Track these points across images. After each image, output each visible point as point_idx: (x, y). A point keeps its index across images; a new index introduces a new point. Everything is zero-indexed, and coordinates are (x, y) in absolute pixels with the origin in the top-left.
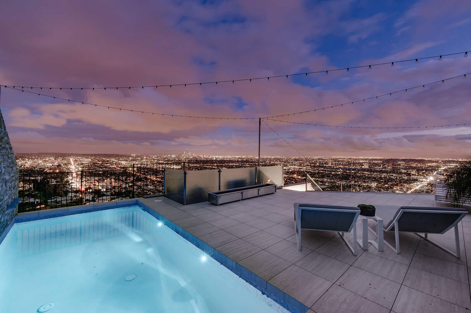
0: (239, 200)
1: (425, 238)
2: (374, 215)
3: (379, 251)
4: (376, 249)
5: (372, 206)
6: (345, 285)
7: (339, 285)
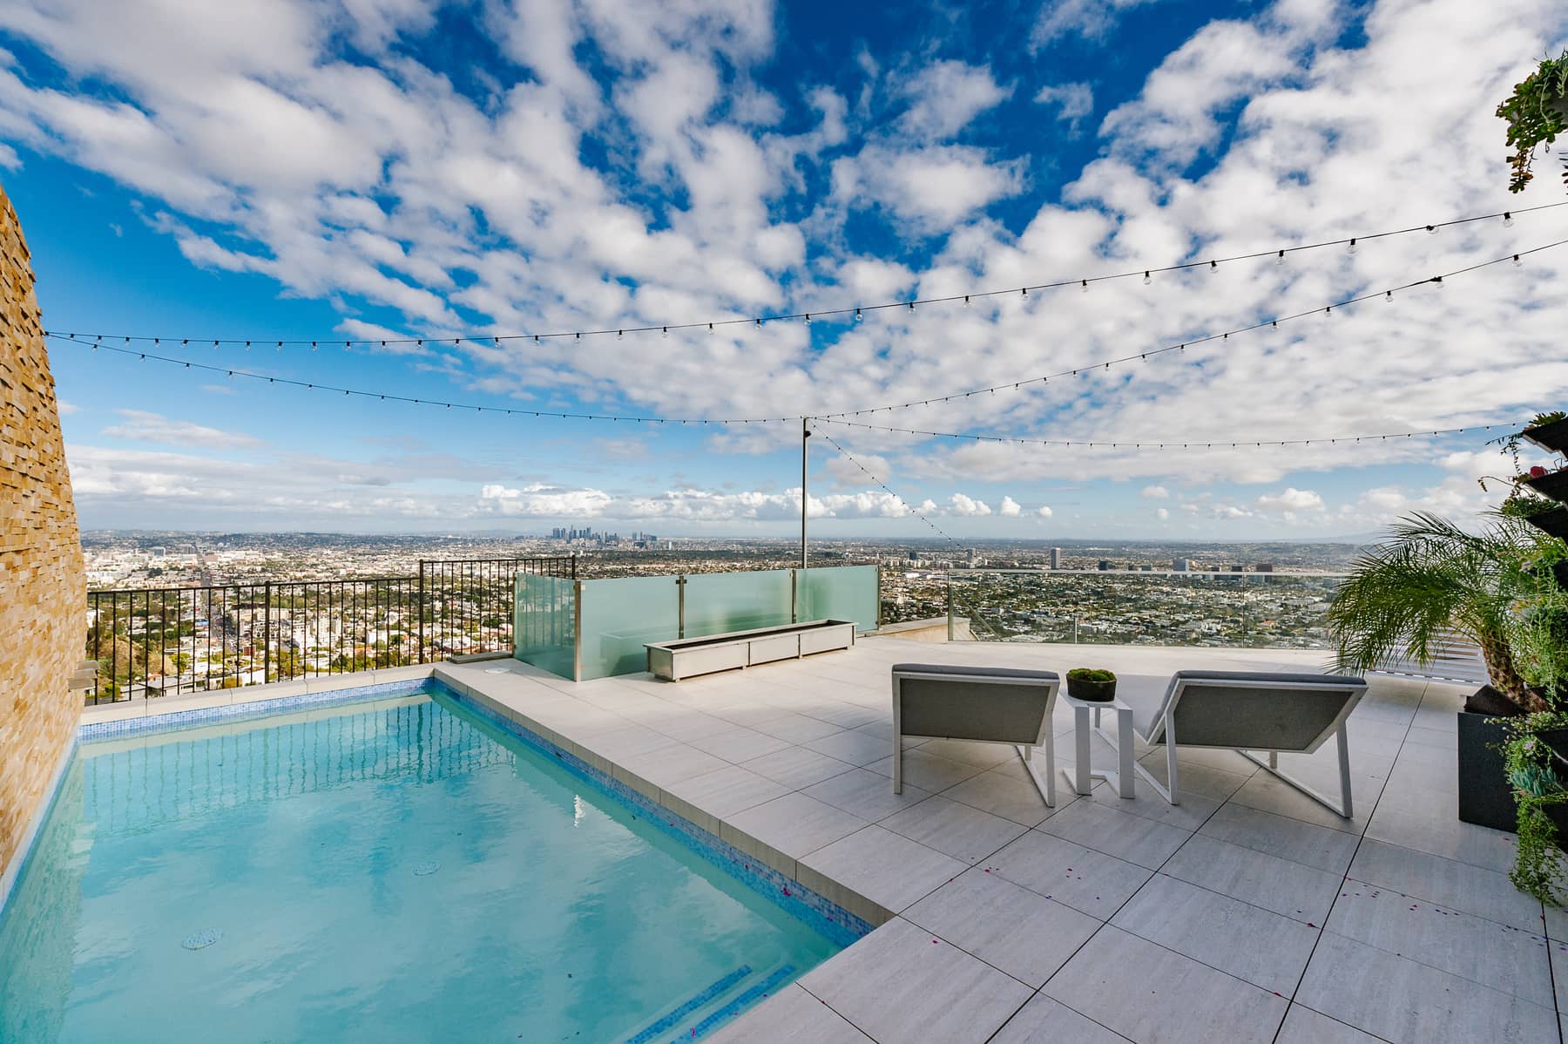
0: (741, 668)
1: (1271, 770)
2: (1111, 698)
3: (1121, 798)
4: (1116, 793)
5: (1106, 673)
6: (1002, 870)
7: (987, 871)
